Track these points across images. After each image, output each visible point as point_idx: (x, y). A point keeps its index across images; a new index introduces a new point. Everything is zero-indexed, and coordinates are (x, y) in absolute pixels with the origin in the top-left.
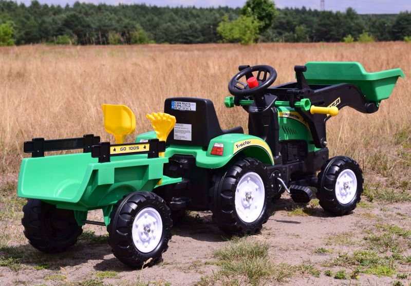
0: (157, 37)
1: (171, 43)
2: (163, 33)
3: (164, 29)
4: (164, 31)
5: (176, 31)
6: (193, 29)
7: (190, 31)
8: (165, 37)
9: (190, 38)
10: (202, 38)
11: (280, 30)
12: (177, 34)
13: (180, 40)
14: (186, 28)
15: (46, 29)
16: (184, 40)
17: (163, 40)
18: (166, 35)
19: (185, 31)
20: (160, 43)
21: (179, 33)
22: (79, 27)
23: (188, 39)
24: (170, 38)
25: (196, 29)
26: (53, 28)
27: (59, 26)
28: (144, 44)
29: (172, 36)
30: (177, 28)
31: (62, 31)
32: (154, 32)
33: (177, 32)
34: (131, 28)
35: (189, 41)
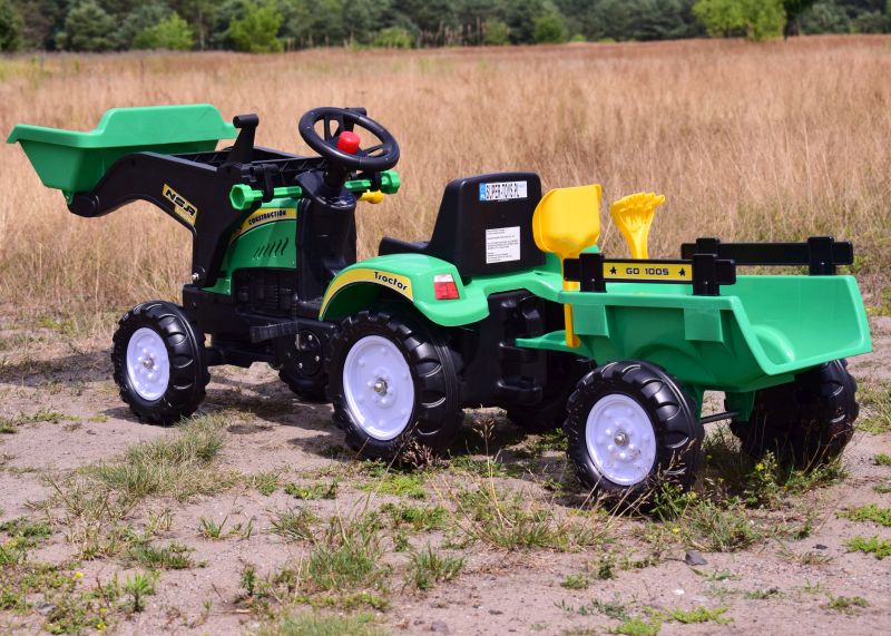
0: (589, 27)
1: (618, 40)
2: (601, 18)
3: (604, 11)
4: (603, 14)
5: (628, 13)
6: (665, 9)
7: (659, 13)
8: (606, 29)
9: (659, 29)
10: (684, 27)
11: (852, 7)
12: (630, 21)
13: (638, 33)
14: (649, 7)
15: (357, 15)
16: (646, 34)
17: (602, 33)
18: (608, 22)
19: (647, 12)
20: (596, 40)
21: (635, 18)
22: (425, 9)
23: (654, 30)
24: (616, 28)
25: (672, 8)
26: (371, 14)
27: (385, 8)
28: (558, 42)
29: (620, 25)
30: (630, 8)
31: (390, 18)
32: (583, 17)
33: (631, 15)
34: (534, 10)
35: (654, 34)
